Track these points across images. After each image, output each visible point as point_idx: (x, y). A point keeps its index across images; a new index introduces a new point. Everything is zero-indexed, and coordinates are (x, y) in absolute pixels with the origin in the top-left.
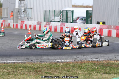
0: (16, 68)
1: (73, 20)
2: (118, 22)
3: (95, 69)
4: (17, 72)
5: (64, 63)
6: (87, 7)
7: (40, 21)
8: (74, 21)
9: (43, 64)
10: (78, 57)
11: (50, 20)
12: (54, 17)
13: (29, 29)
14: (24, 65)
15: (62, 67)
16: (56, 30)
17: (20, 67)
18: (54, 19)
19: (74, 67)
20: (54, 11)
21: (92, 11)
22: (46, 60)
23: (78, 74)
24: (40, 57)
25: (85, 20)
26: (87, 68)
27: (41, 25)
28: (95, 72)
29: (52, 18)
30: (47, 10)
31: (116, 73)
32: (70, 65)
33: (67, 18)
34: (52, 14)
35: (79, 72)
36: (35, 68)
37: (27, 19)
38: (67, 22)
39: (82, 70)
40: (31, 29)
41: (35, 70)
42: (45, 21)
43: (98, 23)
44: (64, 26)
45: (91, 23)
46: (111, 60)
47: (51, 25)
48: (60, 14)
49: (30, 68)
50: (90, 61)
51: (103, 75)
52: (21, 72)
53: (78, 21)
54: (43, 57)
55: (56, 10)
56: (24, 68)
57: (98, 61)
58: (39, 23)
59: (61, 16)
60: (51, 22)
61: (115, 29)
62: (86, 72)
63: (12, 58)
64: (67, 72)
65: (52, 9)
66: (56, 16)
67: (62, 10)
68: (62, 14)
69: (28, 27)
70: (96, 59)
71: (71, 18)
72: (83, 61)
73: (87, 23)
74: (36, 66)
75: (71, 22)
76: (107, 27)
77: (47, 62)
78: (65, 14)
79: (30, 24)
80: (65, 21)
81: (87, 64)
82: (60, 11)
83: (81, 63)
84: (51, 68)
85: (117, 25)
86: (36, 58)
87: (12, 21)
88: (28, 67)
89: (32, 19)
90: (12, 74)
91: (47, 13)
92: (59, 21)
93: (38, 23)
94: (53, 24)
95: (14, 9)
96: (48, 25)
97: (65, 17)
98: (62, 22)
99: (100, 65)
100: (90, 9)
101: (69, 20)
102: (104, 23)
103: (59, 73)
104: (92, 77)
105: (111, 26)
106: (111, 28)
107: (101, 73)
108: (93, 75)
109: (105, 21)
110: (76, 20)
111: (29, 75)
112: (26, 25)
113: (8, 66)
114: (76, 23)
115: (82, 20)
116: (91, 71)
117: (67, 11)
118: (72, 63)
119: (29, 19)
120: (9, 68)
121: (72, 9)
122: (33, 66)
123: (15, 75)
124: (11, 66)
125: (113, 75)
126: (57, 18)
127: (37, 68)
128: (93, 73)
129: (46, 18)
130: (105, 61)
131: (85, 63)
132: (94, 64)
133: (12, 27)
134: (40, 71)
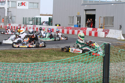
0: (5, 53)
6: (49, 15)
8: (41, 24)
15: (33, 52)
19: (41, 52)
23: (43, 56)
25: (48, 23)
27: (21, 27)
29: (28, 22)
30: (25, 17)
31: (67, 56)
33: (37, 22)
36: (17, 53)
38: (37, 24)
40: (15, 29)
42: (23, 24)
43: (56, 25)
44: (35, 27)
45: (52, 25)
47: (27, 27)
48: (33, 19)
49: (14, 53)
50: (51, 49)
51: (59, 57)
53: (44, 24)
55: (30, 17)
56: (10, 53)
57: (56, 49)
58: (20, 25)
59: (33, 21)
60: (27, 25)
63: (3, 47)
64: (36, 55)
65: (28, 17)
67: (34, 17)
69: (13, 27)
73: (49, 25)
74: (17, 52)
78: (36, 19)
84: (26, 53)
85: (67, 26)
87: (3, 24)
90: (3, 57)
91: (25, 19)
92: (32, 24)
95: (4, 17)
96: (25, 26)
97: (35, 21)
100: (51, 17)
101: (38, 23)
102: (60, 25)
105: (64, 27)
106: (64, 29)
112: (12, 27)
115: (46, 23)
121: (40, 17)
123: (5, 57)
126: (31, 22)
127: (18, 53)
129: (24, 22)
131: (47, 50)
132: (54, 51)
133: (3, 28)
134: (20, 55)
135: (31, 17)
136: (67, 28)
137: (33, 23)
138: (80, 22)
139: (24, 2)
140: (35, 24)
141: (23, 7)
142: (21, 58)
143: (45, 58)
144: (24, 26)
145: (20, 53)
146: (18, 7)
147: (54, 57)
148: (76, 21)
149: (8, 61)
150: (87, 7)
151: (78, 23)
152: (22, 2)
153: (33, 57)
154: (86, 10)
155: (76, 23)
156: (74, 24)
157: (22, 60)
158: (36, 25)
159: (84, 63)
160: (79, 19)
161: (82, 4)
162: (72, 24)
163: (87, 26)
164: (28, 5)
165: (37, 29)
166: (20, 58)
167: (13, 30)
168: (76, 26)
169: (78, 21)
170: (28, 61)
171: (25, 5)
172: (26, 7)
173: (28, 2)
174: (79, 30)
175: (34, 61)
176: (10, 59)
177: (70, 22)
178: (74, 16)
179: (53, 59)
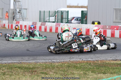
0: (12, 68)
1: (68, 20)
2: (113, 22)
3: (91, 68)
4: (12, 73)
5: (59, 63)
6: (82, 7)
7: (35, 22)
8: (69, 22)
9: (38, 64)
10: (73, 57)
11: (45, 21)
12: (49, 17)
13: (25, 29)
14: (19, 65)
15: (57, 67)
16: (51, 30)
17: (16, 68)
18: (49, 20)
19: (69, 67)
20: (49, 11)
21: (87, 11)
22: (41, 60)
23: (73, 74)
24: (35, 57)
25: (80, 20)
26: (82, 68)
27: (37, 25)
28: (90, 72)
29: (47, 19)
30: (42, 10)
31: (112, 73)
32: (65, 64)
33: (62, 18)
34: (47, 15)
35: (75, 72)
36: (30, 69)
37: (22, 19)
38: (62, 22)
39: (78, 70)
40: (26, 30)
42: (40, 22)
43: (93, 23)
44: (59, 26)
45: (86, 23)
46: (106, 60)
47: (46, 26)
48: (55, 14)
49: (26, 68)
50: (86, 61)
52: (17, 72)
53: (73, 21)
54: (38, 58)
55: (51, 10)
56: (19, 68)
57: (94, 61)
59: (56, 17)
60: (46, 23)
61: (110, 29)
62: (81, 72)
63: (7, 58)
64: (63, 72)
65: (47, 10)
66: (51, 16)
67: (57, 11)
68: (57, 14)
69: (23, 27)
70: (92, 59)
71: (66, 18)
72: (79, 61)
73: (82, 23)
74: (31, 66)
75: (67, 23)
76: (102, 27)
77: (42, 62)
78: (60, 14)
79: (26, 25)
80: (60, 21)
82: (55, 11)
84: (46, 68)
85: (112, 25)
86: (31, 58)
87: (7, 21)
88: (23, 67)
89: (27, 20)
90: (8, 75)
91: (42, 14)
92: (54, 21)
93: (33, 24)
94: (48, 25)
95: (9, 10)
97: (60, 17)
98: (57, 22)
99: (96, 65)
100: (85, 9)
101: (64, 20)
102: (99, 23)
103: (55, 73)
104: (88, 76)
105: (106, 26)
106: (106, 28)
107: (97, 73)
108: (89, 75)
110: (71, 20)
111: (24, 76)
112: (21, 26)
113: (3, 66)
114: (71, 23)
115: (77, 20)
116: (86, 71)
117: (62, 11)
118: (68, 63)
119: (24, 20)
120: (4, 68)
121: (67, 9)
122: (28, 66)
123: (11, 75)
124: (6, 66)
125: (109, 74)
126: (52, 19)
127: (33, 68)
128: (89, 73)
129: (41, 18)
130: (101, 61)
131: (80, 63)
132: (90, 64)
133: (7, 27)
134: (36, 71)
135: (53, 9)
136: (112, 28)
142: (38, 76)
144: (42, 25)
145: (35, 68)
158: (61, 24)
166: (36, 77)
167: (23, 31)
176: (19, 78)
177: (116, 18)
179: (89, 78)
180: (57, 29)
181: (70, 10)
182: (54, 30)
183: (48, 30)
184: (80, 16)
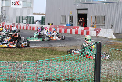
2: (61, 24)
3: (47, 52)
6: (42, 14)
8: (34, 23)
10: (36, 44)
15: (27, 51)
16: (23, 28)
19: (34, 50)
23: (36, 55)
25: (41, 22)
27: (15, 25)
29: (21, 21)
30: (18, 16)
34: (21, 19)
36: (10, 51)
38: (30, 23)
41: (10, 53)
42: (17, 23)
43: (49, 24)
45: (45, 24)
47: (20, 25)
48: (26, 18)
49: (8, 51)
50: (44, 47)
51: (52, 55)
53: (37, 23)
55: (23, 16)
56: (4, 51)
59: (26, 20)
65: (21, 16)
67: (27, 16)
69: (7, 26)
71: (33, 21)
73: (42, 24)
76: (54, 27)
78: (29, 18)
80: (29, 23)
81: (42, 49)
83: (38, 48)
84: (20, 51)
85: (60, 25)
89: (9, 22)
91: (18, 18)
93: (13, 24)
94: (22, 25)
97: (29, 20)
100: (44, 16)
101: (31, 22)
102: (52, 24)
103: (25, 54)
105: (56, 26)
107: (50, 54)
109: (53, 23)
112: (5, 25)
115: (39, 22)
116: (44, 53)
119: (7, 22)
126: (24, 21)
131: (40, 48)
132: (46, 49)
134: (14, 53)
136: (60, 27)
137: (27, 22)
138: (72, 21)
139: (17, 1)
140: (29, 22)
141: (16, 6)
143: (38, 57)
144: (18, 25)
145: (13, 51)
146: (12, 6)
147: (47, 55)
148: (69, 20)
149: (2, 59)
150: (79, 6)
151: (70, 22)
152: (15, 1)
153: (26, 56)
154: (78, 9)
155: (69, 22)
156: (66, 23)
157: (16, 58)
159: (76, 61)
160: (71, 18)
161: (74, 3)
162: (65, 23)
163: (78, 25)
164: (21, 4)
165: (30, 27)
166: (14, 57)
168: (68, 25)
169: (70, 20)
170: (21, 59)
171: (18, 4)
172: (20, 6)
173: (21, 1)
174: (71, 29)
175: (27, 60)
176: (4, 57)
177: (62, 21)
178: (66, 16)
179: (45, 57)
180: (27, 27)
181: (35, 16)
182: (25, 28)
183: (22, 28)
184: (41, 20)
